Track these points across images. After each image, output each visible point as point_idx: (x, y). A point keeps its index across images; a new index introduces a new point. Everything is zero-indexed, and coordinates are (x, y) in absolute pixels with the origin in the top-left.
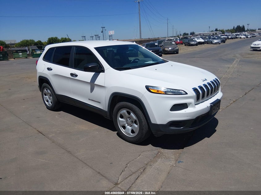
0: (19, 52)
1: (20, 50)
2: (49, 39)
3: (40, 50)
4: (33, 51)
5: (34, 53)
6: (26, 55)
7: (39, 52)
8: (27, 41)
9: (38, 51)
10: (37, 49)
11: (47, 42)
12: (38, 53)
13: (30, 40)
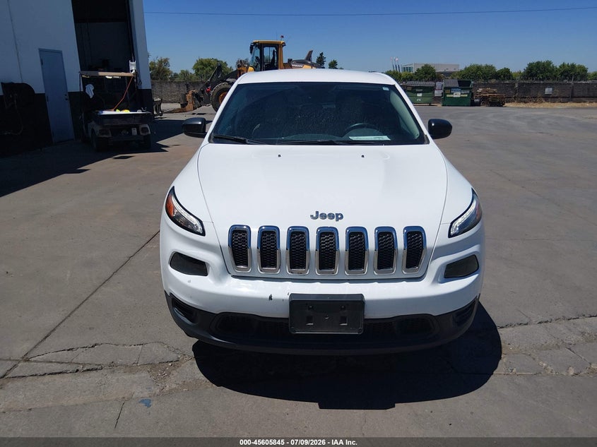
0: (417, 90)
1: (420, 87)
2: (530, 65)
3: (462, 89)
4: (447, 91)
5: (448, 96)
6: (428, 99)
7: (460, 93)
8: (479, 68)
9: (458, 91)
10: (455, 88)
11: (522, 71)
12: (455, 96)
13: (487, 66)
